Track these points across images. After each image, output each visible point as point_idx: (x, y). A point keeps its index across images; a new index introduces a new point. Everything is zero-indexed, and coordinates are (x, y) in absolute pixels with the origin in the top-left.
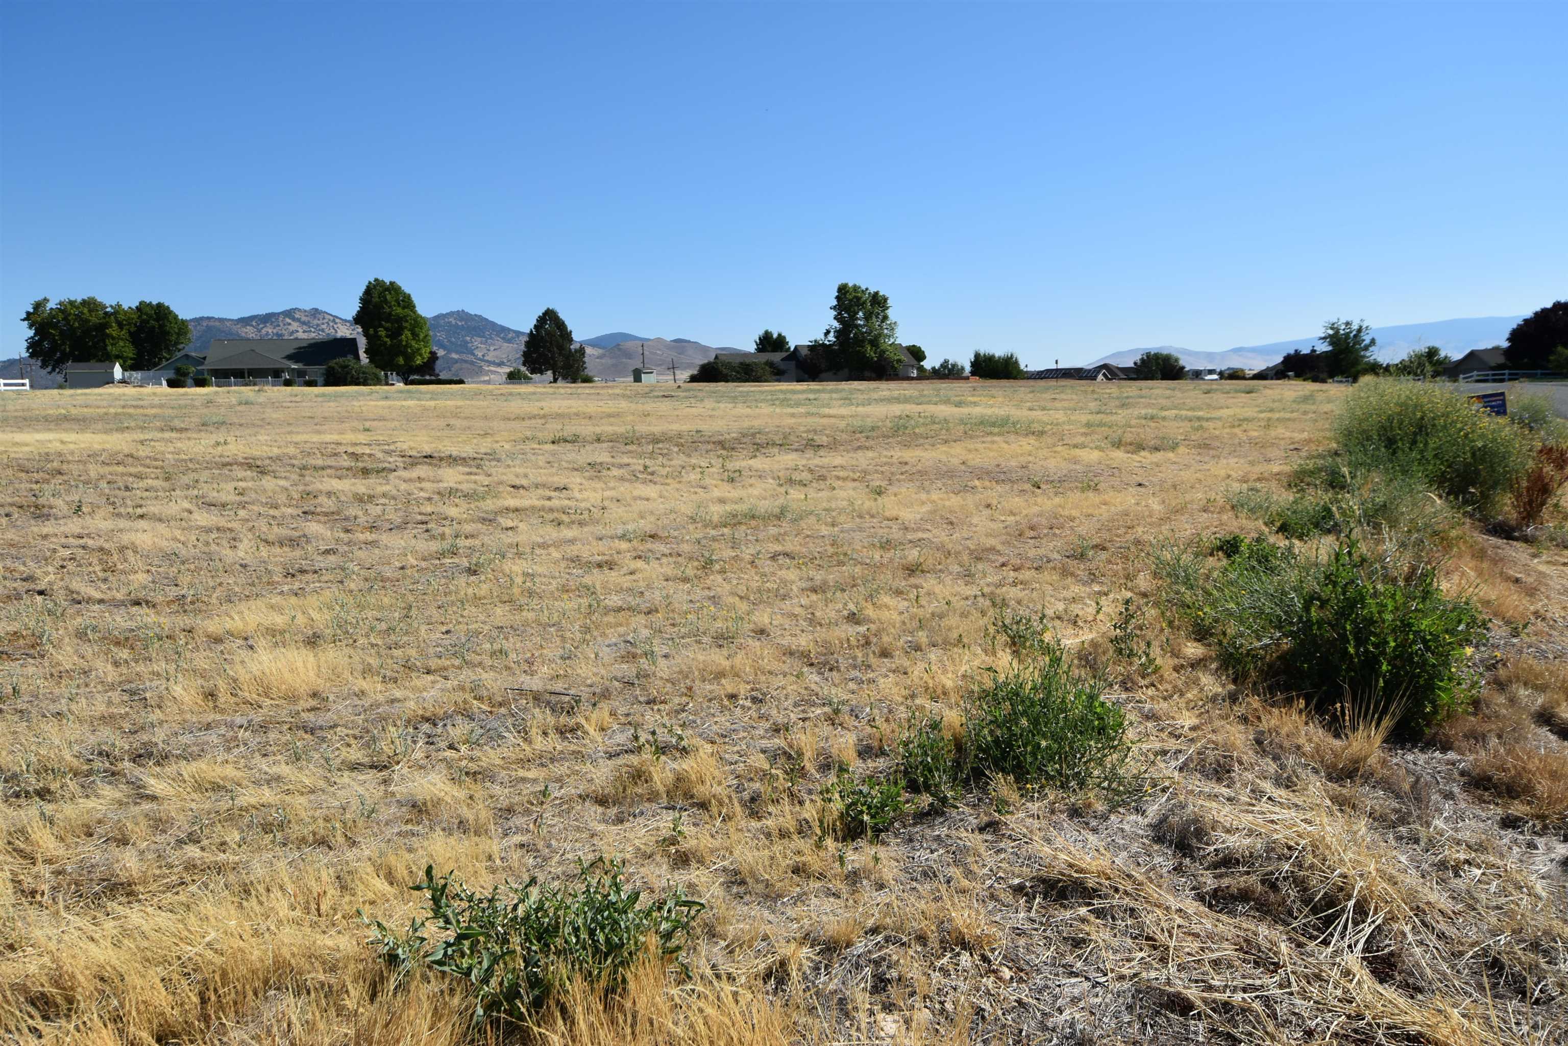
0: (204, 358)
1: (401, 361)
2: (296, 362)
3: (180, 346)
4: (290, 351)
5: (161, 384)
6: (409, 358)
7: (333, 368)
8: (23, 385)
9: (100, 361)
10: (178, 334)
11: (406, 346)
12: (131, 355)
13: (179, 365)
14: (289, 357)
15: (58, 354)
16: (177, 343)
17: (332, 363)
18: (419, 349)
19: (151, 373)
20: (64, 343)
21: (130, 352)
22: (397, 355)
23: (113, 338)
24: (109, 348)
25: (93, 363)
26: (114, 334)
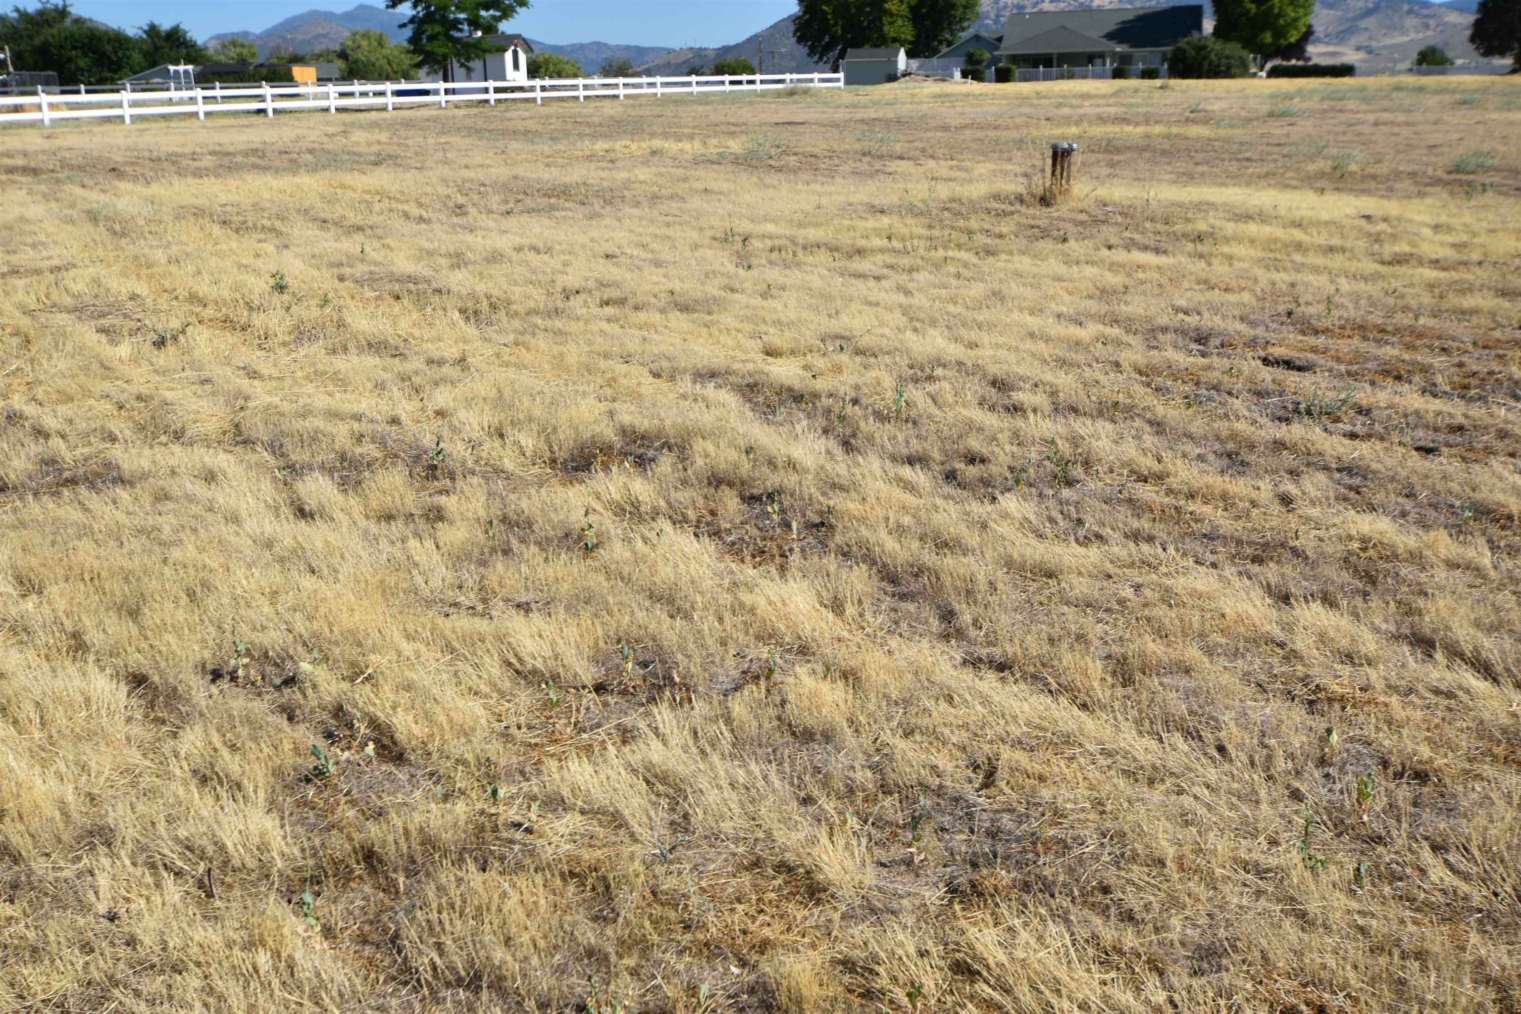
0: (1000, 39)
1: (1268, 37)
2: (1121, 42)
3: (966, 24)
4: (1112, 26)
5: (952, 76)
6: (1279, 33)
7: (1183, 51)
8: (838, 80)
9: (876, 46)
10: (965, 7)
11: (1279, 15)
12: (910, 38)
13: (972, 50)
14: (1110, 36)
15: (827, 39)
16: (962, 20)
17: (1183, 43)
18: (1296, 20)
19: (935, 60)
20: (836, 23)
21: (908, 32)
22: (1263, 30)
23: (892, 15)
24: (886, 29)
25: (867, 49)
26: (894, 9)
